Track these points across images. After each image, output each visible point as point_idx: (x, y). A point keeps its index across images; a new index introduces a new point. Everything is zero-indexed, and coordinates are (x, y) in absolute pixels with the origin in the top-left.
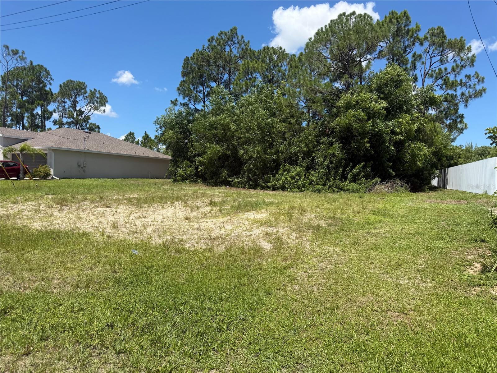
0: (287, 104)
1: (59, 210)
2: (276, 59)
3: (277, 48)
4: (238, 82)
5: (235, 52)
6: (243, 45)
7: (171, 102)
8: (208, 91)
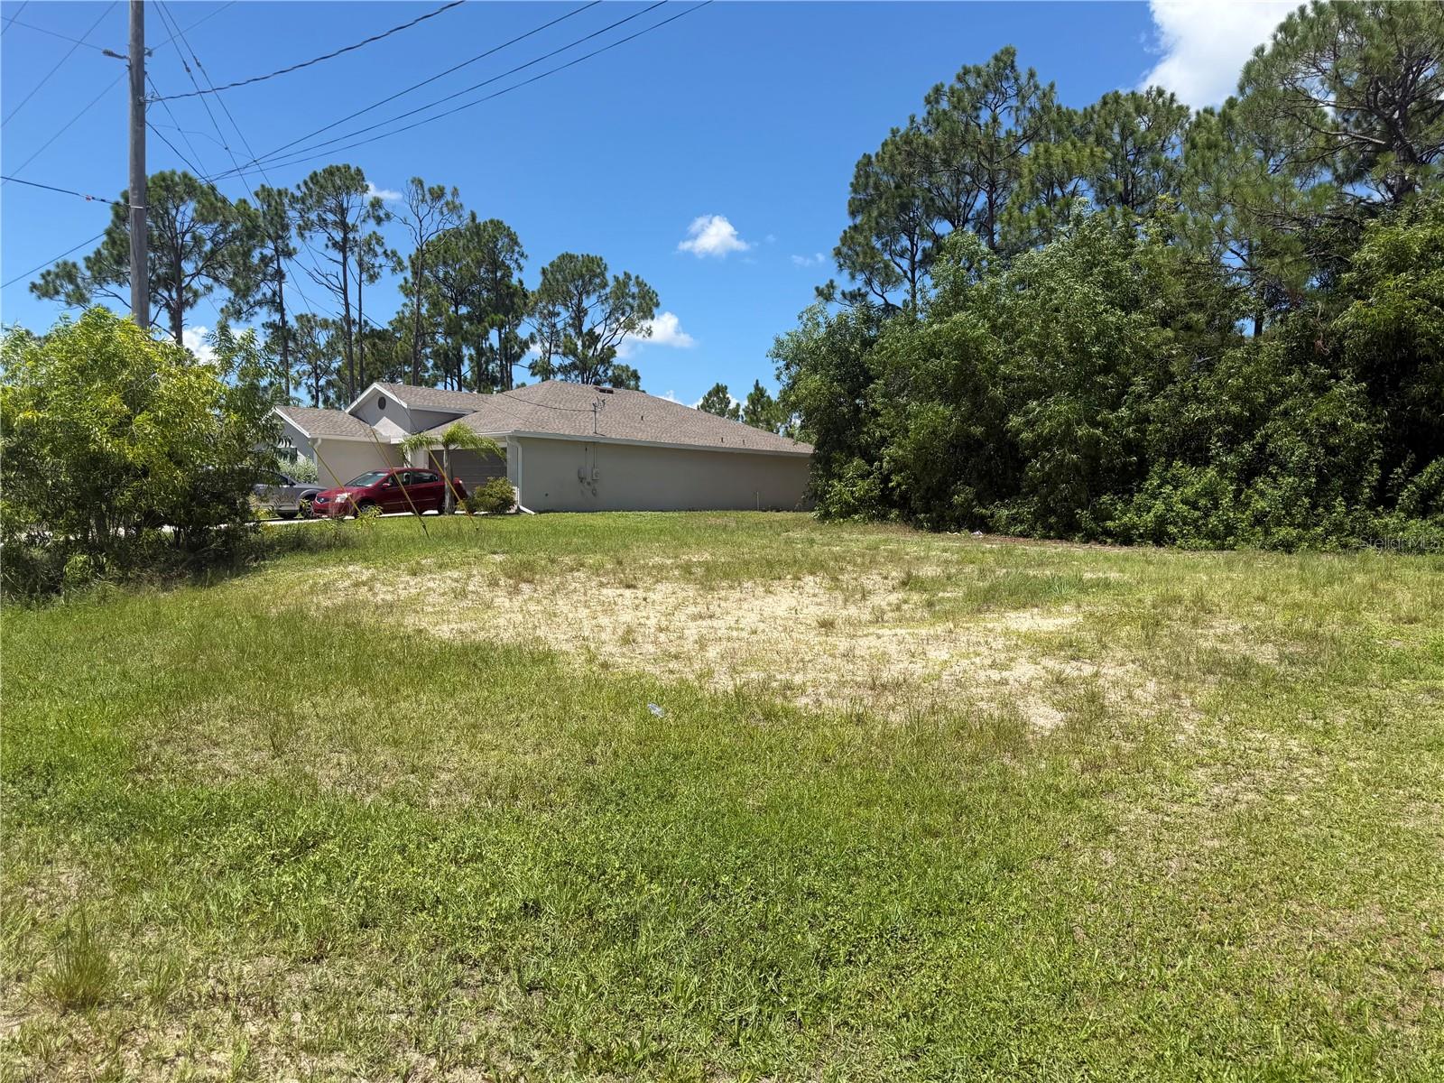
0: (1177, 266)
1: (510, 593)
2: (1143, 127)
3: (1149, 93)
4: (1016, 213)
5: (1007, 123)
6: (1033, 98)
7: (815, 293)
8: (924, 250)
